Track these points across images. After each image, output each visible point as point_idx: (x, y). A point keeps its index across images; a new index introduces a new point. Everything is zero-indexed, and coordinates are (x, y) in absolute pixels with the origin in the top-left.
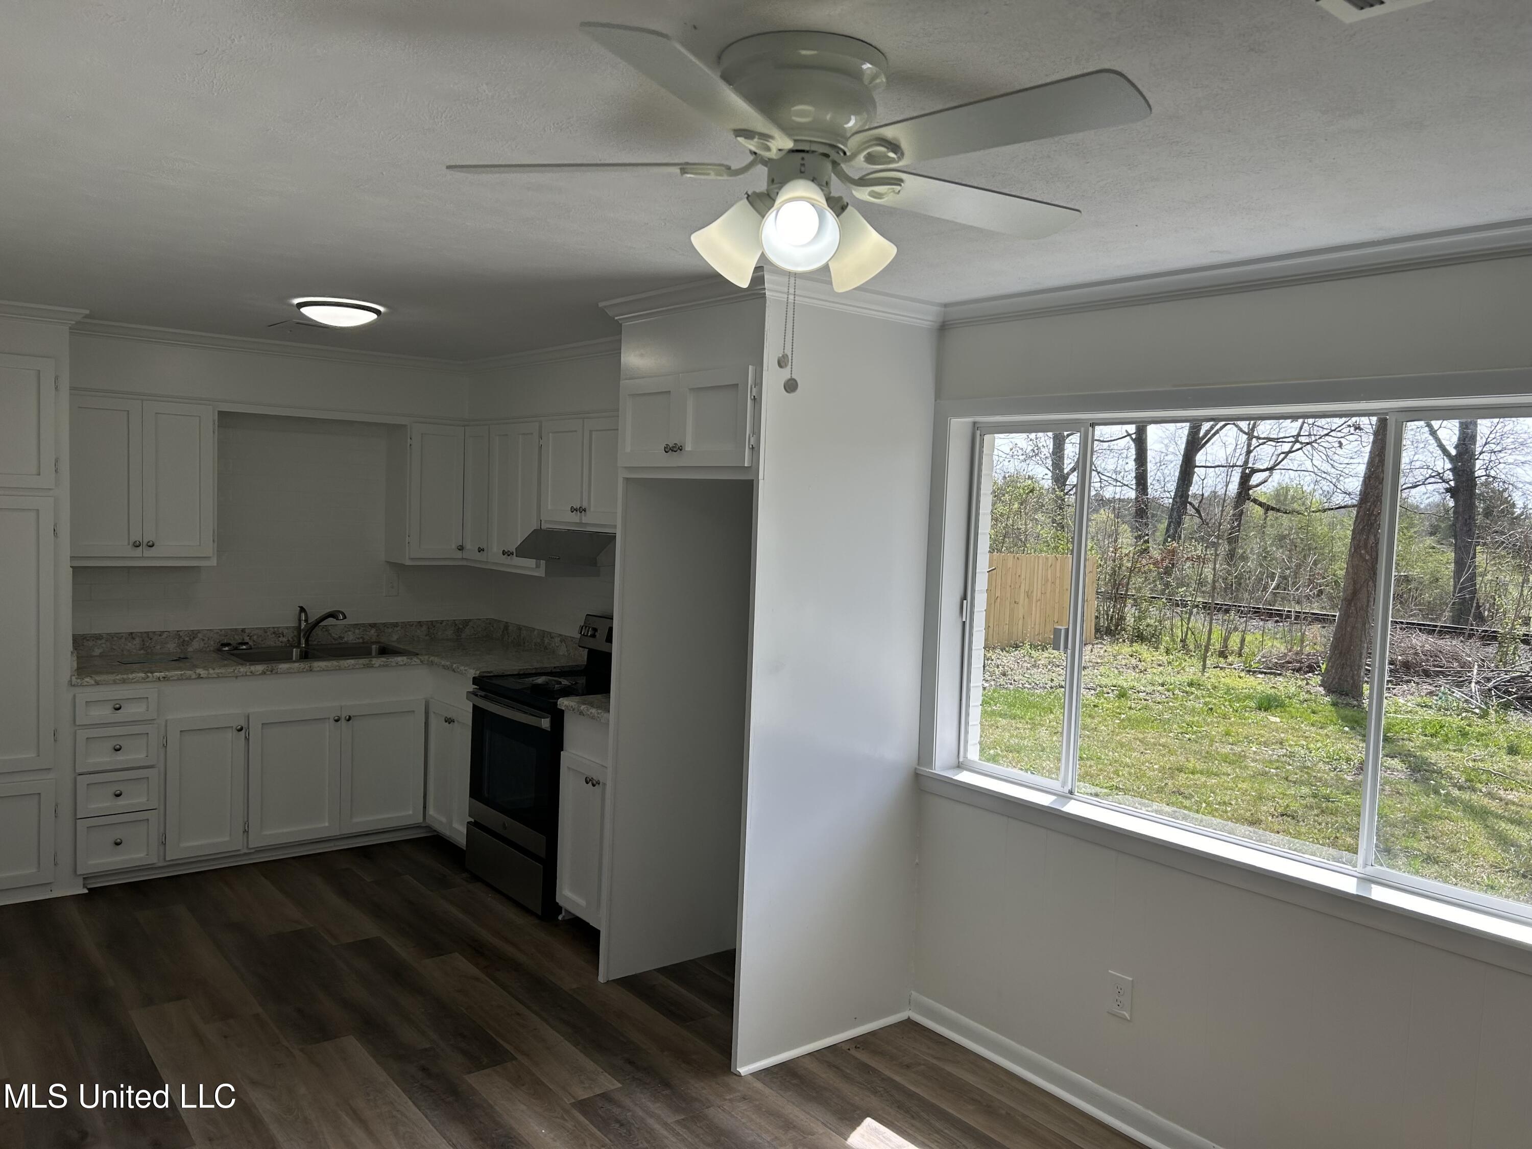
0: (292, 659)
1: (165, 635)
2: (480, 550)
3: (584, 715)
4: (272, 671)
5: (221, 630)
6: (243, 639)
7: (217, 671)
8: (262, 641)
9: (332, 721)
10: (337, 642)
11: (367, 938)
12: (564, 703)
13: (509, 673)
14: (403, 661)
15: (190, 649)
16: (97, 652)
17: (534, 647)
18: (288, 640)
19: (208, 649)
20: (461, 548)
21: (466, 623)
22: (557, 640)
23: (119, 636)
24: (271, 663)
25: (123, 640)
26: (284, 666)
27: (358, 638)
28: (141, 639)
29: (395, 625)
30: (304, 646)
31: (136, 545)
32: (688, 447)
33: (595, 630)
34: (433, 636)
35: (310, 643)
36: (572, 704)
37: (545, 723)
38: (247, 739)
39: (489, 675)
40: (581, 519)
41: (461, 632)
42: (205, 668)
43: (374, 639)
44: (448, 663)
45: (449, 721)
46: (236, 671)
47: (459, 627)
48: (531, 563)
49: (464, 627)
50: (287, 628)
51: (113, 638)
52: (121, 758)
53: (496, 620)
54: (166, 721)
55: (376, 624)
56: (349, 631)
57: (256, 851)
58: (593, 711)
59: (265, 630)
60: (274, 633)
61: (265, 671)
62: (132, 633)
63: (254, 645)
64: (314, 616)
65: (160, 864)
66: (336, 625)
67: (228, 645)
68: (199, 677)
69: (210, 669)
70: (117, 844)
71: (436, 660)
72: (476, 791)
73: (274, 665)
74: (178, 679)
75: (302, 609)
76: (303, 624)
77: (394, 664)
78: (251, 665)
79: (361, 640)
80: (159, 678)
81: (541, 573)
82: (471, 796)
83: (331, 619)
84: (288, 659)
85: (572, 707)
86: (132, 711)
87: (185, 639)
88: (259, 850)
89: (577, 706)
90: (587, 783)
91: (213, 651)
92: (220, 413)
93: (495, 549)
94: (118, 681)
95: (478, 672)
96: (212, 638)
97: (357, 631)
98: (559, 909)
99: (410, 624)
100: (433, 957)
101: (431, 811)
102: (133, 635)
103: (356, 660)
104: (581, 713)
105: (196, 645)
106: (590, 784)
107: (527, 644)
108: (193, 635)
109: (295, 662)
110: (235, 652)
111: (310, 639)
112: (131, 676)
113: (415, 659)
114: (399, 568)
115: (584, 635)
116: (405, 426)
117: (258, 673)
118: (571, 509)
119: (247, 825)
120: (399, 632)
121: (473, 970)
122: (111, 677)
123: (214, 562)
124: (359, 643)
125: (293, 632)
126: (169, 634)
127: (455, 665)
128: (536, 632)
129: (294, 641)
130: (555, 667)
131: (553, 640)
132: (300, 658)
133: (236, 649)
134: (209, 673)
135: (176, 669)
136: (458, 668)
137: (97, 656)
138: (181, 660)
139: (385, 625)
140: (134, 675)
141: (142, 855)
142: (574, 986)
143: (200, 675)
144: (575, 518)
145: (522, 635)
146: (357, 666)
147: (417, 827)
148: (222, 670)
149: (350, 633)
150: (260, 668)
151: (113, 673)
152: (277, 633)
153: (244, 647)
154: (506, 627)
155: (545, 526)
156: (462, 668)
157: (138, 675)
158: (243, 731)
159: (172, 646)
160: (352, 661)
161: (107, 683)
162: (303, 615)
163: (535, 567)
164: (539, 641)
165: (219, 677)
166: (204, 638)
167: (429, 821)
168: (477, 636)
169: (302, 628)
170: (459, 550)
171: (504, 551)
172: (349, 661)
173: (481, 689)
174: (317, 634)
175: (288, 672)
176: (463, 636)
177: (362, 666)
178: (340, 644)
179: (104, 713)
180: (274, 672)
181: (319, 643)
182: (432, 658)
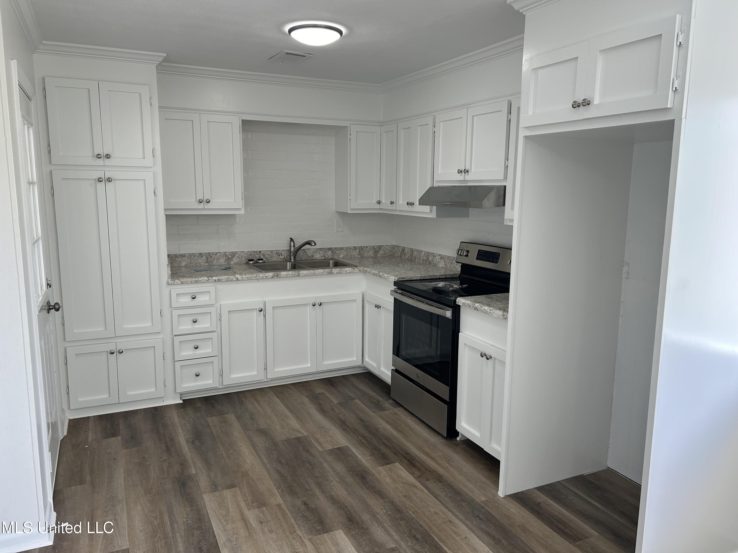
0: (287, 269)
1: (218, 255)
2: (392, 203)
3: (478, 310)
4: (277, 276)
5: (248, 252)
6: (260, 257)
7: (247, 276)
8: (271, 258)
9: (311, 305)
10: (310, 259)
11: (340, 446)
12: (460, 301)
13: (414, 279)
14: (349, 270)
15: (232, 263)
16: (183, 264)
17: (421, 262)
18: (284, 258)
19: (241, 263)
20: (379, 202)
21: (380, 247)
22: (438, 258)
23: (194, 255)
24: (277, 272)
25: (196, 257)
26: (284, 273)
27: (322, 257)
28: (206, 257)
29: (342, 249)
30: (293, 261)
31: (200, 202)
32: (596, 101)
33: (468, 252)
34: (362, 255)
35: (296, 259)
36: (468, 302)
37: (449, 314)
38: (265, 316)
39: (403, 280)
40: (465, 177)
41: (377, 253)
42: (241, 274)
43: (330, 257)
44: (376, 272)
45: (378, 307)
46: (257, 276)
47: (376, 250)
48: (427, 208)
49: (379, 250)
50: (284, 250)
51: (191, 256)
52: (197, 327)
53: (396, 246)
54: (220, 305)
55: (331, 248)
56: (317, 252)
57: (271, 380)
58: (486, 308)
59: (272, 252)
60: (277, 253)
61: (274, 276)
62: (201, 253)
63: (266, 260)
64: (298, 243)
65: (221, 387)
66: (310, 249)
67: (252, 260)
68: (237, 279)
69: (243, 275)
70: (197, 376)
71: (369, 270)
72: (397, 351)
73: (278, 273)
74: (226, 281)
75: (292, 240)
76: (292, 249)
77: (344, 272)
78: (266, 272)
79: (323, 258)
80: (215, 280)
81: (433, 215)
82: (393, 354)
83: (307, 245)
84: (284, 269)
85: (468, 304)
86: (202, 299)
87: (229, 256)
88: (272, 380)
89: (472, 304)
90: (482, 356)
91: (245, 264)
92: (243, 121)
93: (401, 203)
94: (193, 282)
95: (397, 278)
96: (243, 256)
97: (321, 252)
98: (457, 434)
99: (350, 248)
100: (383, 465)
101: (367, 359)
102: (202, 255)
103: (324, 270)
104: (476, 309)
105: (235, 260)
106: (485, 357)
107: (417, 260)
108: (233, 254)
109: (289, 270)
110: (256, 264)
111: (296, 257)
112: (200, 279)
113: (356, 269)
114: (343, 215)
115: (460, 255)
116: (346, 127)
117: (270, 277)
118: (458, 171)
119: (266, 366)
120: (344, 253)
121: (411, 479)
122: (189, 280)
123: (242, 212)
124: (322, 259)
125: (287, 253)
126: (220, 254)
127: (381, 273)
128: (423, 253)
129: (287, 258)
130: (441, 275)
131: (434, 258)
132: (291, 269)
133: (257, 262)
134: (242, 278)
135: (225, 275)
136: (383, 275)
137: (183, 266)
138: (228, 269)
139: (336, 248)
140: (201, 278)
141: (211, 382)
142: (483, 499)
143: (238, 278)
144: (461, 177)
145: (414, 255)
146: (324, 273)
147: (359, 367)
148: (250, 276)
149: (317, 253)
150: (270, 274)
151: (190, 277)
152: (278, 254)
153: (261, 262)
154: (404, 249)
155: (436, 185)
156: (386, 275)
157: (204, 278)
158: (262, 312)
159: (222, 261)
160: (321, 270)
161: (187, 283)
162: (292, 243)
163: (429, 212)
164: (425, 258)
165: (248, 280)
166: (239, 256)
167: (365, 364)
168: (386, 255)
169: (292, 251)
170: (378, 203)
171: (408, 202)
172: (319, 270)
173: (398, 288)
174: (300, 254)
175: (287, 277)
176: (379, 255)
177: (327, 273)
178: (312, 260)
179: (187, 300)
180: (278, 277)
181: (301, 259)
182: (366, 269)
